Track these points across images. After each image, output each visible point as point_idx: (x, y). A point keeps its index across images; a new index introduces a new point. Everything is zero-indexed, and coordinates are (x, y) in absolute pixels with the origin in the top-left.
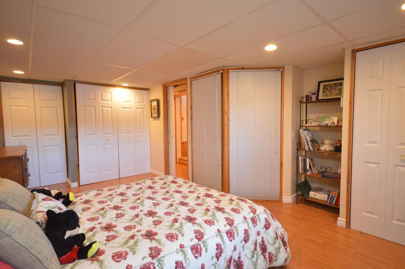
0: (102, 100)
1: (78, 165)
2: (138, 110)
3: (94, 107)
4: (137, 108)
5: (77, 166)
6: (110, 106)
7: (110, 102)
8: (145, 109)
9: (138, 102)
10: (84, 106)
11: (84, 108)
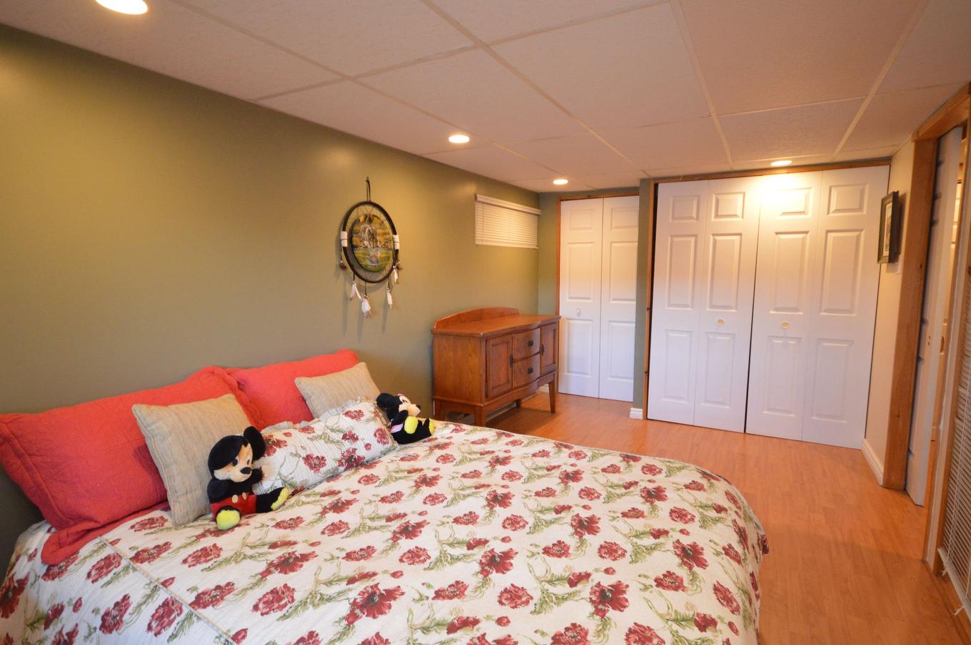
0: (717, 216)
1: (648, 372)
2: (831, 235)
3: (696, 236)
4: (828, 231)
5: (645, 375)
6: (739, 232)
7: (740, 219)
8: (863, 233)
9: (837, 211)
10: (672, 236)
11: (672, 240)
